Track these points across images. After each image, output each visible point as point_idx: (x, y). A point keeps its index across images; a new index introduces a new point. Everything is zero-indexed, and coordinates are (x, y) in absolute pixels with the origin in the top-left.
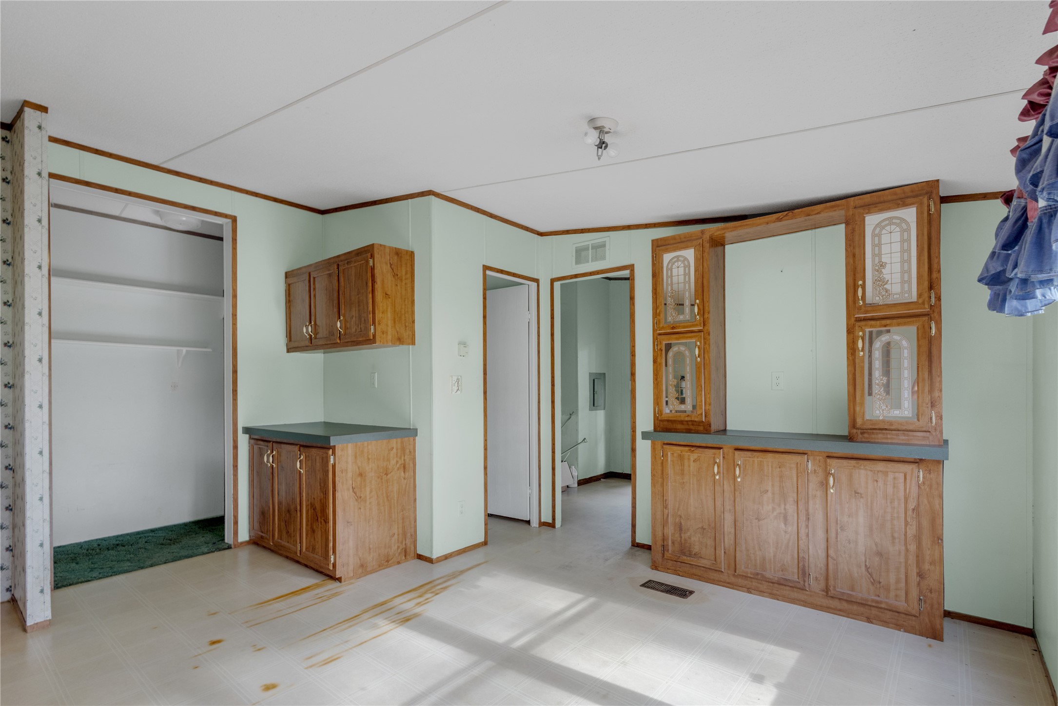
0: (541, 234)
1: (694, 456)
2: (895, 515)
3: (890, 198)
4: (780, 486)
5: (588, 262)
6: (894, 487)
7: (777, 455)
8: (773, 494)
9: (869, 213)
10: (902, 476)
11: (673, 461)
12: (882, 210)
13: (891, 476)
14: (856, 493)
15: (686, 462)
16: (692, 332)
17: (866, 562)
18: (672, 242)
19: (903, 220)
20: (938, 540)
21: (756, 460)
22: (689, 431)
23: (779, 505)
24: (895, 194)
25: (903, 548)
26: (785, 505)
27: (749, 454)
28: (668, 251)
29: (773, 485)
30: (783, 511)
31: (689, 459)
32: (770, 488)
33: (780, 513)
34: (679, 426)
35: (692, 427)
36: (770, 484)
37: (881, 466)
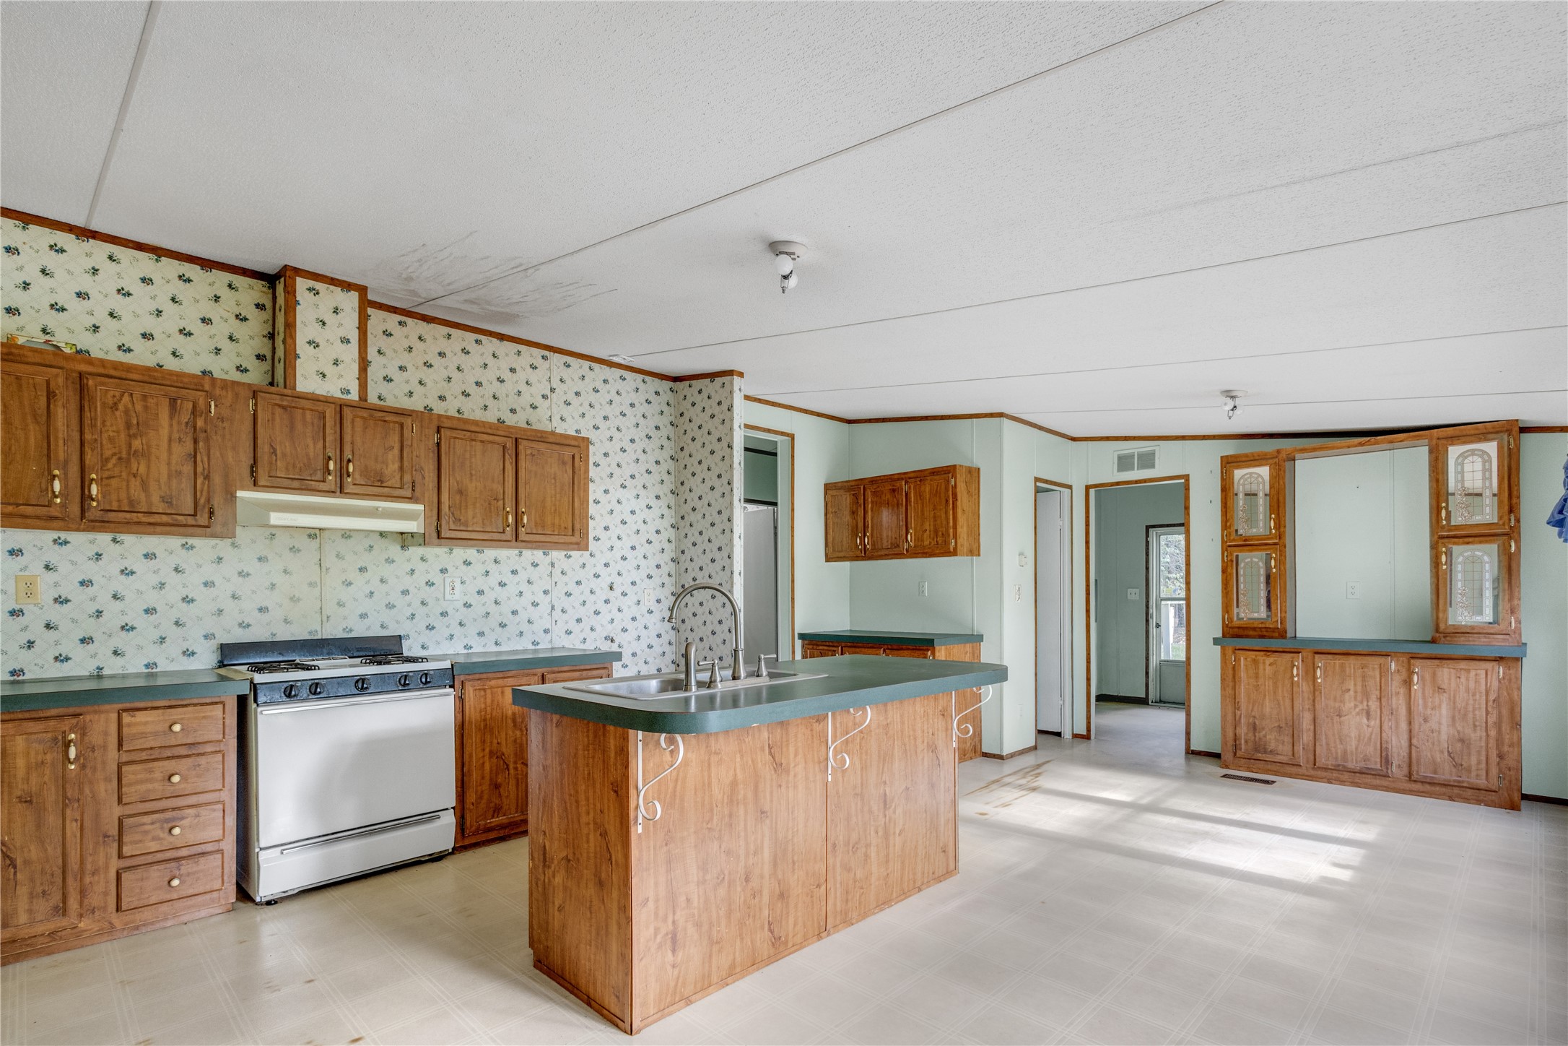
0: (1074, 439)
1: (1271, 660)
2: (1477, 706)
3: (1472, 432)
4: (1362, 685)
5: (1133, 469)
6: (1476, 682)
7: (1360, 658)
8: (1356, 692)
9: (1452, 444)
10: (1483, 672)
11: (1246, 665)
12: (1465, 443)
13: (1473, 673)
14: (1439, 688)
15: (1261, 666)
16: (1266, 544)
17: (1448, 748)
18: (1244, 459)
19: (1484, 452)
20: (1516, 725)
21: (1337, 662)
22: (1262, 637)
23: (1362, 702)
24: (1477, 429)
25: (1485, 734)
26: (1368, 701)
27: (1330, 656)
28: (1238, 467)
29: (1355, 685)
30: (1366, 707)
31: (1264, 663)
32: (1352, 688)
33: (1363, 710)
34: (1251, 633)
35: (1265, 633)
36: (1352, 683)
37: (1463, 665)
